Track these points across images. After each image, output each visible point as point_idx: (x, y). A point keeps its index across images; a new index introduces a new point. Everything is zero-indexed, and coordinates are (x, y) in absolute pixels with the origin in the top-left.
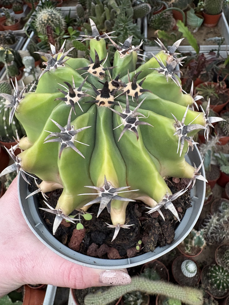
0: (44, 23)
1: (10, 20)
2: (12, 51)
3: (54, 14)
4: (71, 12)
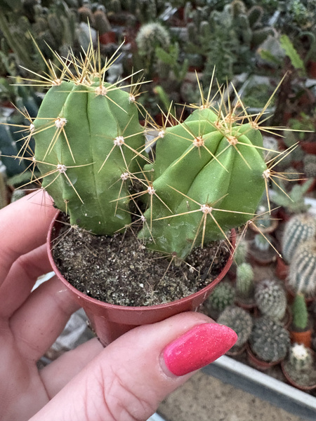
0: (146, 39)
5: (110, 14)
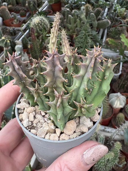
0: (36, 25)
1: (16, 20)
3: (43, 20)
5: (10, 6)
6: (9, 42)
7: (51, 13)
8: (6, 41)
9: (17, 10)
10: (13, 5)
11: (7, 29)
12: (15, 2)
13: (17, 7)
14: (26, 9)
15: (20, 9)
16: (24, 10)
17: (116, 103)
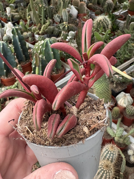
2: (68, 27)
3: (106, 20)
4: (120, 23)
6: (67, 27)
7: (122, 18)
8: (64, 25)
9: (95, 8)
10: (93, 4)
11: (76, 20)
12: (97, 2)
13: (97, 6)
14: (102, 10)
15: (97, 8)
16: (100, 10)
17: (120, 100)
